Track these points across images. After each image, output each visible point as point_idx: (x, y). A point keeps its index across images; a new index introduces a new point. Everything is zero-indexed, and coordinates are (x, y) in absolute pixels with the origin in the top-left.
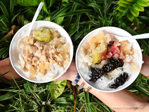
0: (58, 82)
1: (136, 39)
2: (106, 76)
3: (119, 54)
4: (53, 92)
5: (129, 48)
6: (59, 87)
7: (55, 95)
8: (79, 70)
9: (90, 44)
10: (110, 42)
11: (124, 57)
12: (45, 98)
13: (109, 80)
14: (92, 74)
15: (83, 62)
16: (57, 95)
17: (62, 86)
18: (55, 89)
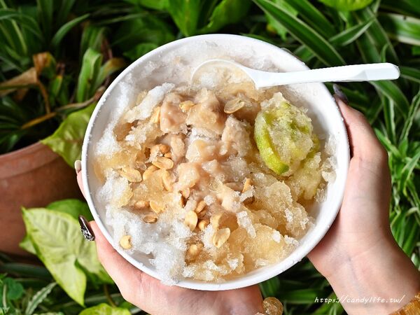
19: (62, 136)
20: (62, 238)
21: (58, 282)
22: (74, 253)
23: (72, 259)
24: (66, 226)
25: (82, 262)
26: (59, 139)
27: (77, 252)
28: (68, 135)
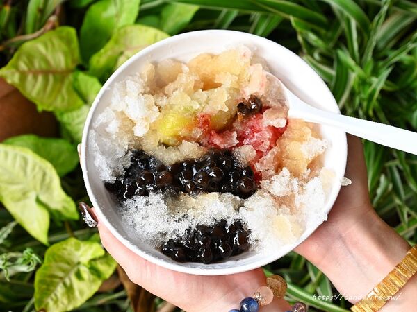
0: (81, 255)
1: (347, 134)
2: (170, 200)
3: (260, 154)
4: (48, 285)
5: (306, 153)
6: (79, 275)
7: (51, 303)
8: (90, 127)
9: (185, 68)
10: (255, 99)
11: (271, 172)
12: (19, 304)
13: (173, 220)
14: (126, 169)
15: (122, 113)
16: (61, 305)
17: (92, 273)
18: (61, 278)
19: (16, 67)
20: (21, 174)
21: (18, 221)
22: (35, 189)
23: (32, 196)
24: (25, 161)
25: (43, 198)
26: (14, 70)
27: (38, 187)
28: (23, 66)
